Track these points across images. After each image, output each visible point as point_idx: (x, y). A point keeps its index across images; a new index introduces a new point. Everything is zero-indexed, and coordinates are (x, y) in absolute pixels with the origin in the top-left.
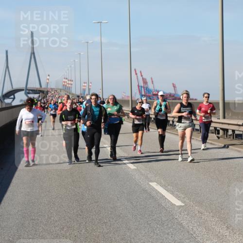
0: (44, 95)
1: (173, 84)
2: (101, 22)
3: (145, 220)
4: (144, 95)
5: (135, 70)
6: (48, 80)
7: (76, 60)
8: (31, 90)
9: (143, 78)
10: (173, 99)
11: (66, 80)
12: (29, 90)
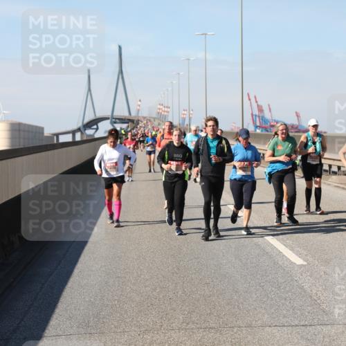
0: (134, 125)
1: (296, 113)
2: (206, 34)
3: (257, 281)
4: (259, 127)
5: (248, 94)
6: (139, 106)
7: (174, 82)
8: (119, 119)
9: (258, 105)
10: (296, 132)
11: (161, 107)
12: (116, 119)
